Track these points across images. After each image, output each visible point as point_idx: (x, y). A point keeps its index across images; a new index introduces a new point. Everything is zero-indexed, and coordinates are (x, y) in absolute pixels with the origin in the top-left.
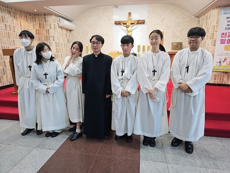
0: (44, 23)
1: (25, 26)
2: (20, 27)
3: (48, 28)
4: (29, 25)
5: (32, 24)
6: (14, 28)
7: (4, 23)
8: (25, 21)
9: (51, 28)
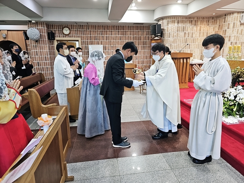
0: (224, 23)
1: (205, 30)
2: (199, 32)
3: (226, 28)
4: (210, 29)
5: (213, 27)
6: (192, 34)
7: (184, 32)
8: (205, 26)
9: (228, 28)
